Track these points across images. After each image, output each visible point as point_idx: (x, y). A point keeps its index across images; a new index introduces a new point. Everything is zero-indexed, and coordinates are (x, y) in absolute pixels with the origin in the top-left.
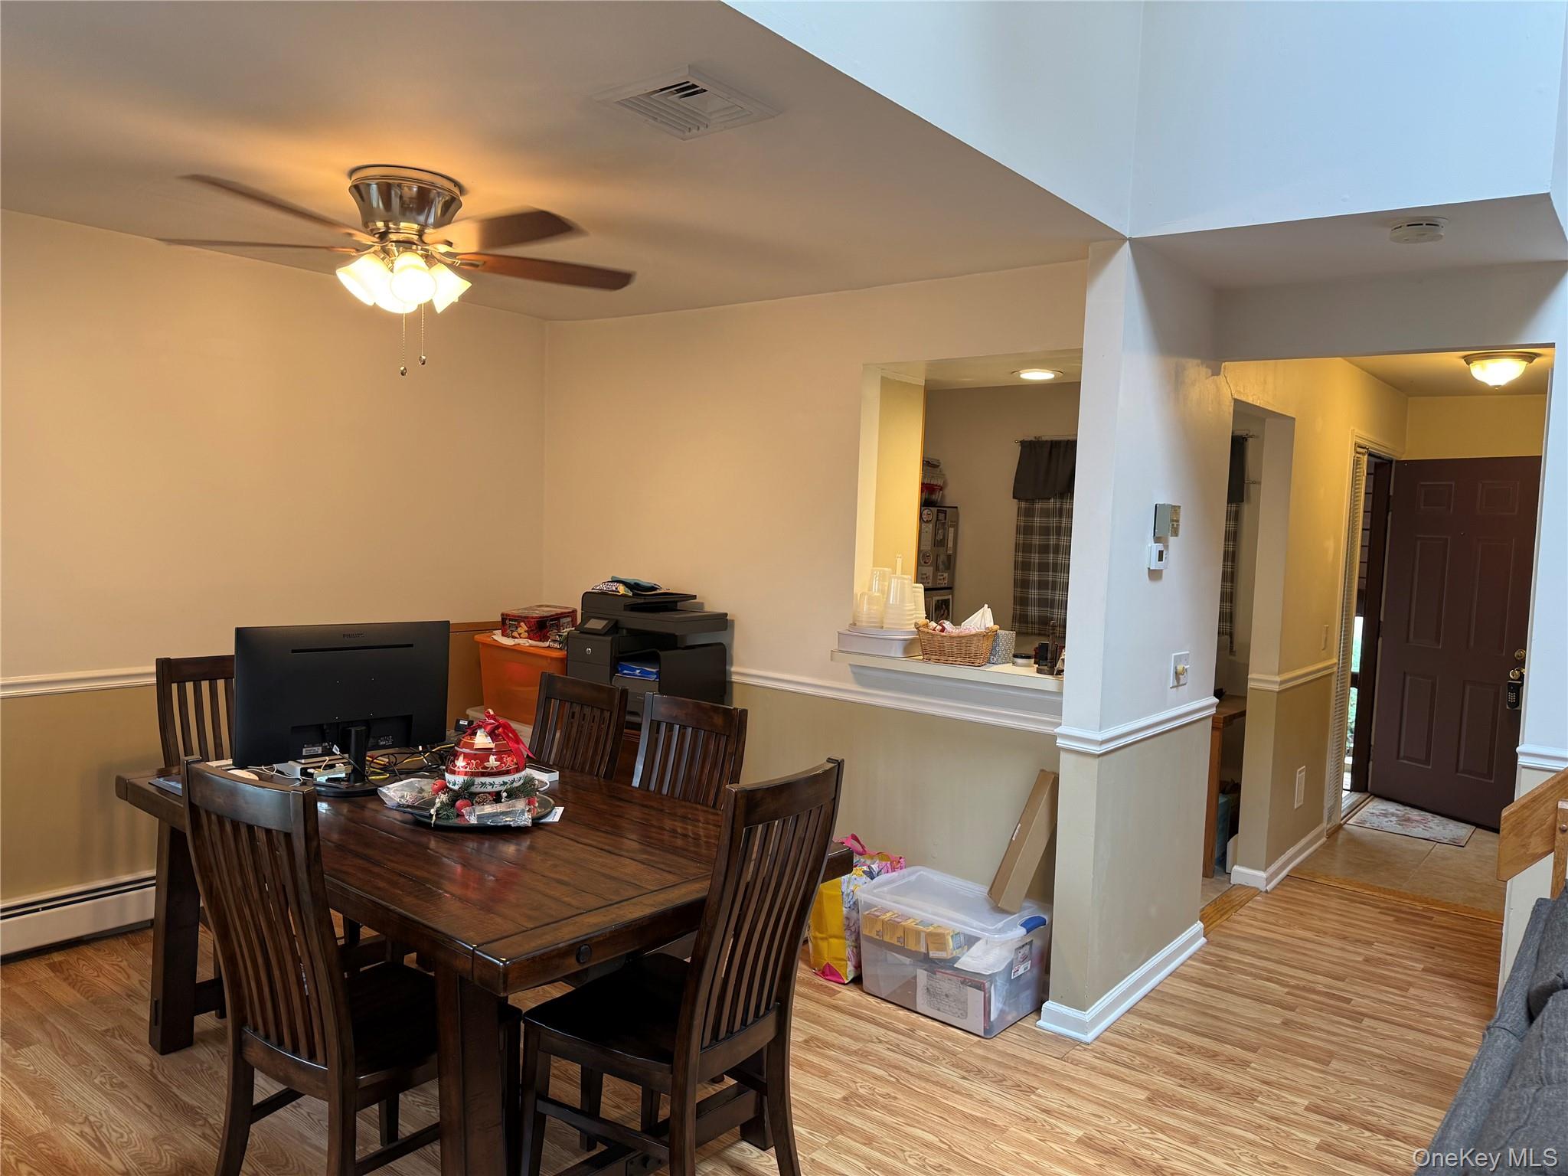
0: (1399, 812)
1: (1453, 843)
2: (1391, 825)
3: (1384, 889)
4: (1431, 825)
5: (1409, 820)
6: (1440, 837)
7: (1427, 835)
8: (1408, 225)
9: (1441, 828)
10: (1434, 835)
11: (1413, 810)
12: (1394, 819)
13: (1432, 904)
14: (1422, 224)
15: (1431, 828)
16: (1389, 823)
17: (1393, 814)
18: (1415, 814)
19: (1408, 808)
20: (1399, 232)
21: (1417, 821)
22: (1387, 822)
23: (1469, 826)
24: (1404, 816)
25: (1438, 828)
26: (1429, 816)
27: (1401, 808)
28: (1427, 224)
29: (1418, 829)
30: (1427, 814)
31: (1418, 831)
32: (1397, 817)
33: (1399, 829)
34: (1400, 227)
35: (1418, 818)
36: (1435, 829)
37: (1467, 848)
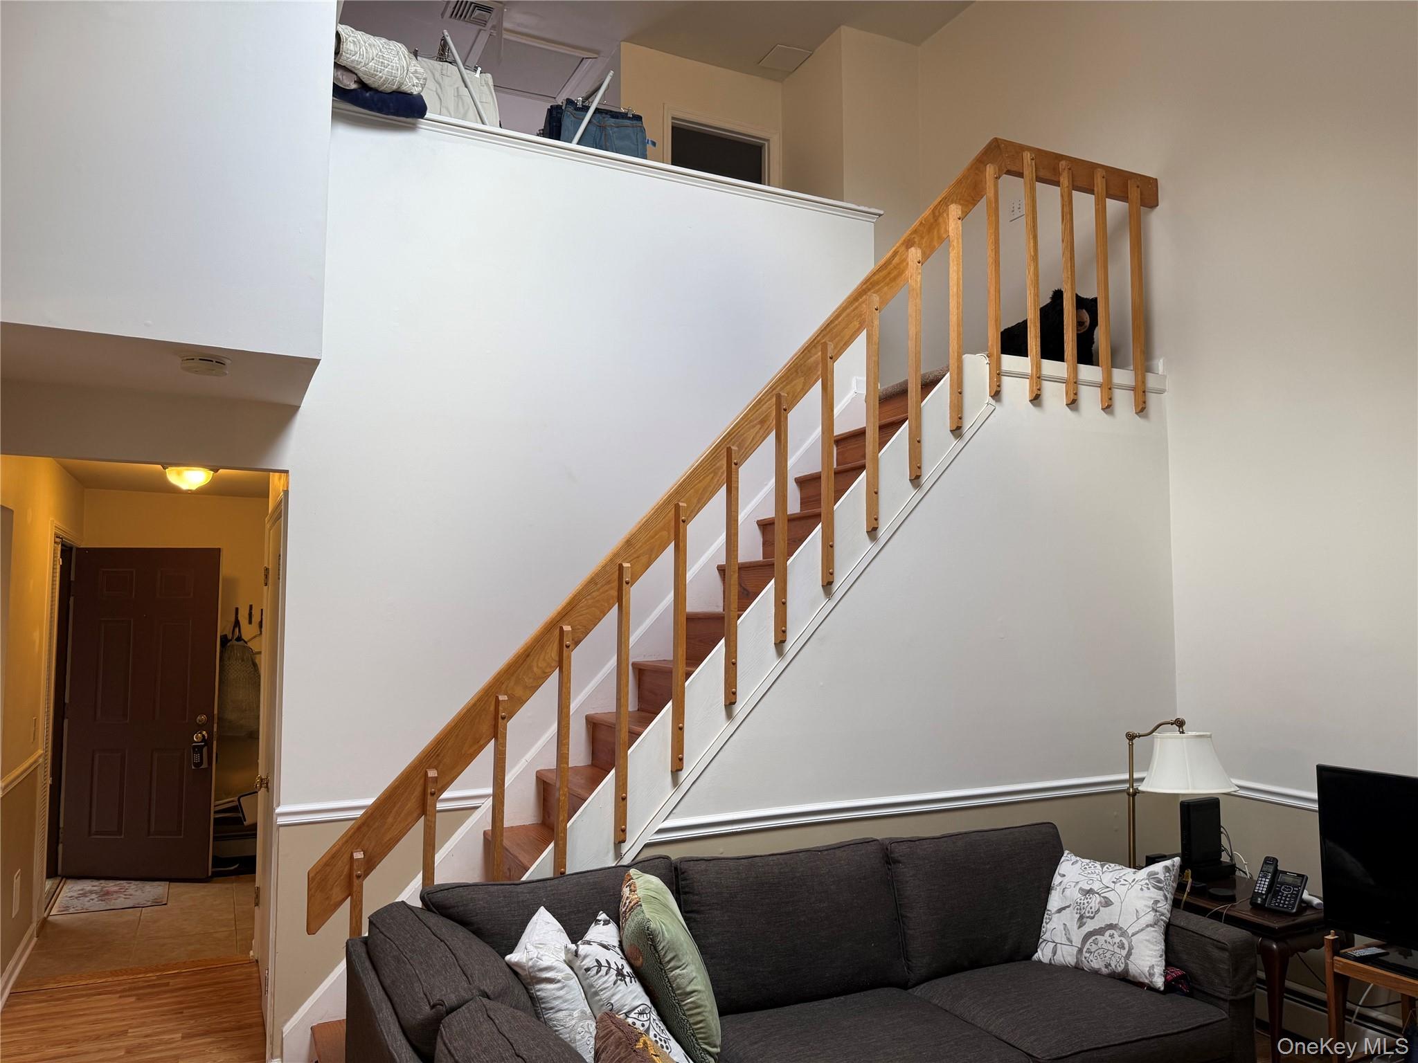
0: (95, 888)
1: (157, 903)
2: (93, 903)
3: (116, 971)
4: (130, 891)
5: (108, 893)
6: (142, 902)
7: (129, 903)
8: (200, 359)
9: (139, 892)
10: (136, 902)
11: (107, 882)
12: (94, 896)
13: (164, 970)
14: (212, 361)
15: (131, 895)
16: (91, 901)
17: (91, 892)
18: (111, 886)
19: (102, 881)
20: (191, 364)
21: (116, 892)
22: (89, 901)
23: (163, 883)
24: (102, 890)
25: (137, 893)
26: (124, 883)
27: (96, 883)
28: (216, 362)
29: (120, 899)
30: (122, 882)
31: (120, 902)
32: (96, 893)
33: (103, 906)
34: (193, 359)
35: (116, 888)
36: (135, 895)
37: (169, 904)
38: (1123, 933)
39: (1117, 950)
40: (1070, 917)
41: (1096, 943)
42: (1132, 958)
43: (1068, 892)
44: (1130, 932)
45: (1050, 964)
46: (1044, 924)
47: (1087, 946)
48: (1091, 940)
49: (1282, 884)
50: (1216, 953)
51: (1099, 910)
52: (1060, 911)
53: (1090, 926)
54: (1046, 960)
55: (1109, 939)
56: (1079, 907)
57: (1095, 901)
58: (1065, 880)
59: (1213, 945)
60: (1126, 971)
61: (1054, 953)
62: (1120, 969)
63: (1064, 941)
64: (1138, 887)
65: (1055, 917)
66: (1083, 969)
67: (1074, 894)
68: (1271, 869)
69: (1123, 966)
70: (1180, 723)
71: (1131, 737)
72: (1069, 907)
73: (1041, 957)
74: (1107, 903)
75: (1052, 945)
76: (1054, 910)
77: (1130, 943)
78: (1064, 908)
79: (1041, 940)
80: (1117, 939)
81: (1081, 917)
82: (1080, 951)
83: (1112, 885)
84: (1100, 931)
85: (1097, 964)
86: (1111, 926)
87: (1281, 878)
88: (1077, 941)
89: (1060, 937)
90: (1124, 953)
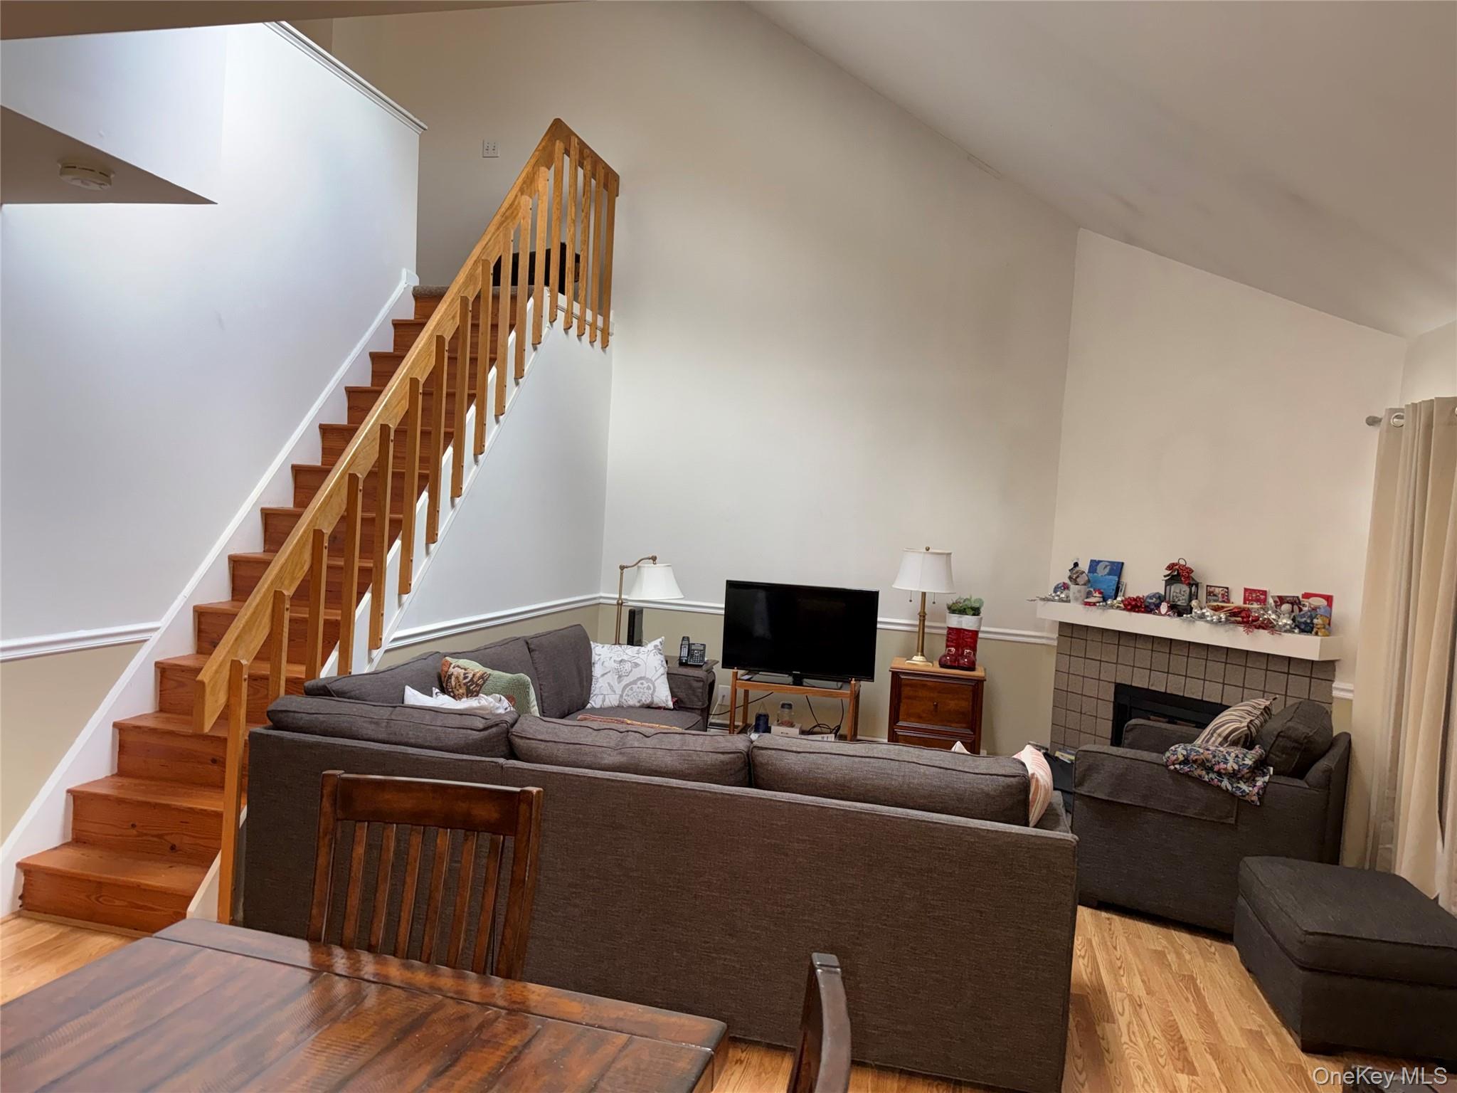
38: (648, 680)
39: (647, 691)
40: (612, 678)
41: (631, 689)
42: (656, 694)
43: (606, 664)
44: (653, 679)
45: (601, 708)
46: (593, 685)
47: (626, 692)
48: (628, 689)
49: (694, 650)
50: (695, 684)
51: (632, 670)
52: (603, 675)
53: (626, 681)
54: (597, 706)
55: (640, 686)
56: (618, 671)
57: (628, 666)
58: (602, 657)
59: (695, 680)
60: (652, 703)
61: (604, 701)
62: (648, 702)
63: (610, 691)
64: (652, 654)
65: (600, 680)
66: (623, 707)
67: (611, 665)
68: (687, 642)
69: (650, 699)
70: (654, 559)
71: (622, 568)
72: (610, 672)
73: (594, 705)
74: (637, 665)
75: (601, 697)
76: (599, 676)
77: (654, 687)
78: (606, 674)
79: (592, 695)
80: (646, 685)
81: (620, 677)
82: (621, 696)
83: (637, 655)
84: (634, 682)
85: (631, 703)
86: (641, 678)
87: (693, 647)
88: (619, 691)
89: (606, 690)
90: (651, 692)
